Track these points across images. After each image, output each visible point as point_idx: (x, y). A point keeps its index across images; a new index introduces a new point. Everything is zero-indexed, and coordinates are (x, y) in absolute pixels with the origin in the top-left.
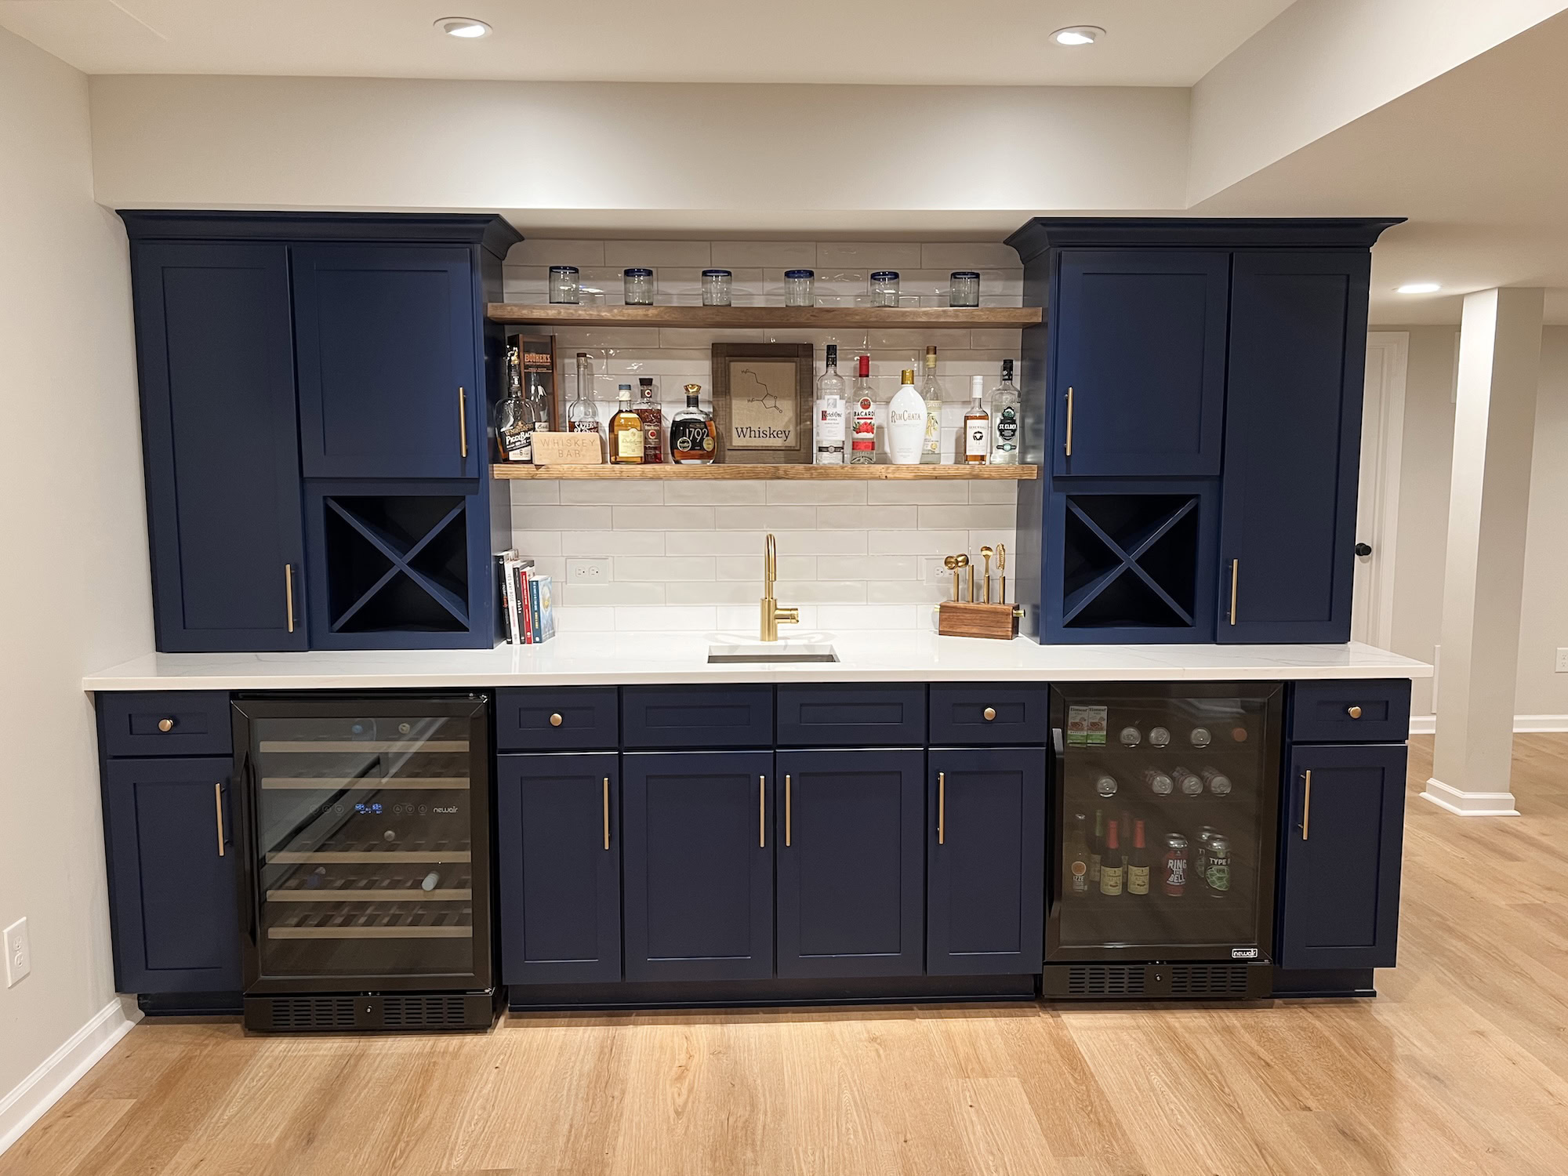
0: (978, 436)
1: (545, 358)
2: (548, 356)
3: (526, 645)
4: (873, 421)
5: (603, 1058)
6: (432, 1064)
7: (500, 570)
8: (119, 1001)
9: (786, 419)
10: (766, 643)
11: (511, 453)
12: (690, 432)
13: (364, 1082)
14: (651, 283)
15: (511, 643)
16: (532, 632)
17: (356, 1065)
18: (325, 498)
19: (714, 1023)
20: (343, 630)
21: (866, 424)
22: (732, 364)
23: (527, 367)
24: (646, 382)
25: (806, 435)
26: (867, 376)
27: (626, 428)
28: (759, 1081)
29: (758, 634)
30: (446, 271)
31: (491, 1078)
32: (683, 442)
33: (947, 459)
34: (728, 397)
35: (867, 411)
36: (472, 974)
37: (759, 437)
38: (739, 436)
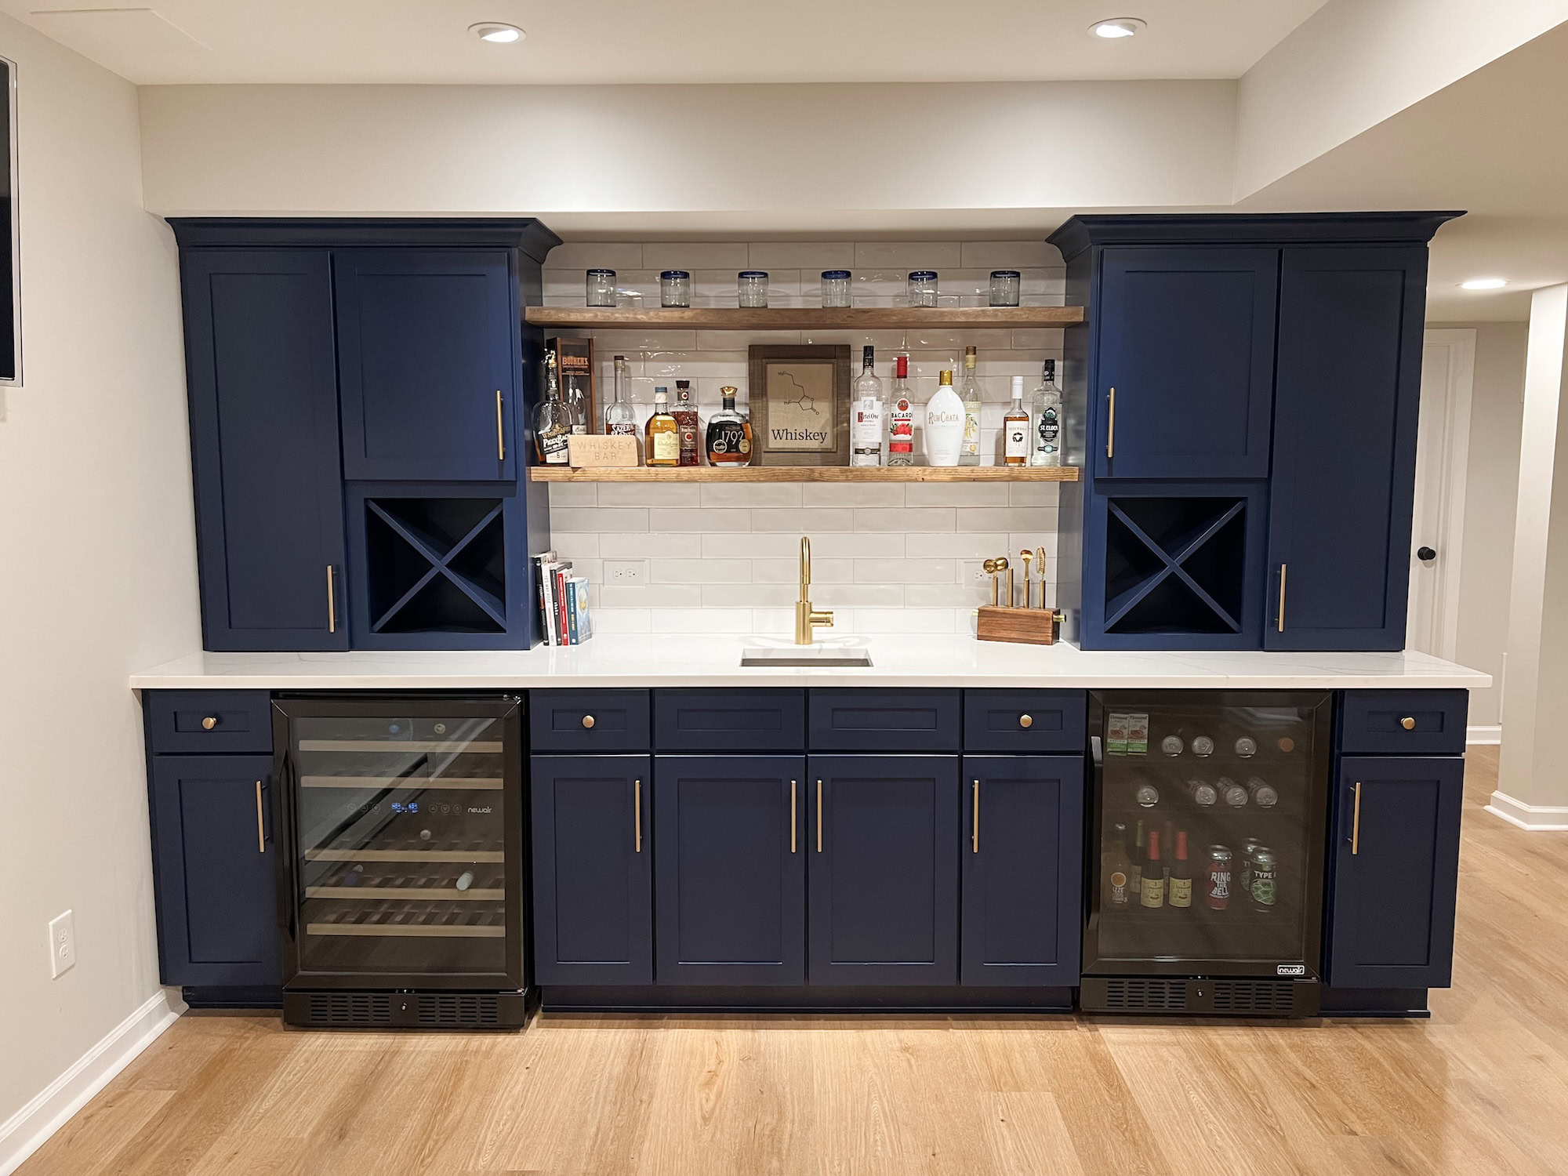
0: (1018, 437)
1: (582, 361)
2: (586, 359)
3: (562, 646)
4: (910, 423)
5: (633, 1062)
6: (464, 1063)
7: (537, 572)
8: (164, 993)
9: (823, 421)
10: (801, 647)
11: (547, 456)
12: (726, 434)
13: (397, 1079)
14: (687, 285)
15: (547, 644)
16: (569, 634)
17: (390, 1062)
18: (366, 500)
19: (745, 1028)
20: (383, 630)
21: (903, 425)
22: (769, 366)
23: (564, 370)
24: (683, 385)
25: (843, 437)
26: (905, 377)
27: (662, 430)
28: (788, 1089)
29: (793, 637)
30: (484, 275)
31: (522, 1079)
32: (719, 445)
33: (987, 461)
34: (765, 399)
35: (905, 412)
36: (506, 974)
37: (796, 439)
38: (776, 438)
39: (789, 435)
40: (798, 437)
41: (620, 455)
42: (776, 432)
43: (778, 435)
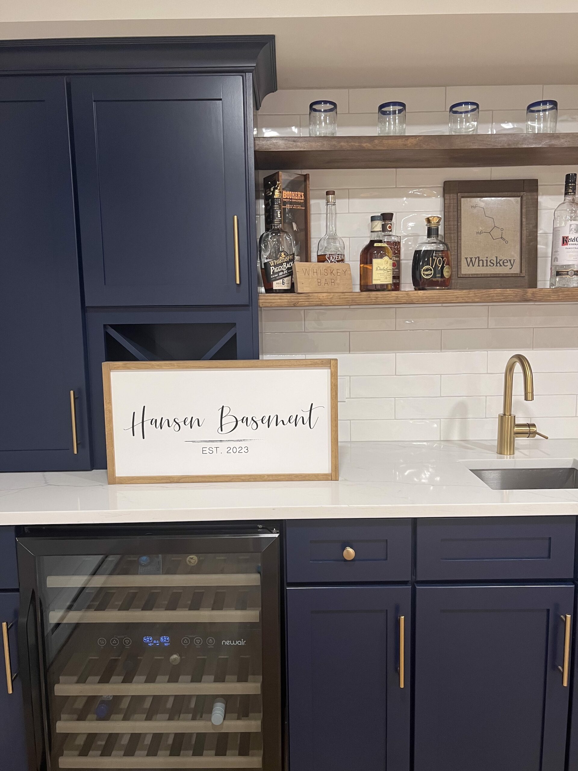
1: (300, 196)
2: (303, 194)
9: (512, 249)
18: (105, 326)
22: (463, 200)
23: (285, 203)
24: (387, 217)
25: (531, 262)
27: (380, 255)
30: (220, 99)
37: (487, 266)
38: (468, 266)
39: (481, 262)
40: (489, 263)
41: (338, 281)
42: (469, 260)
43: (471, 262)
